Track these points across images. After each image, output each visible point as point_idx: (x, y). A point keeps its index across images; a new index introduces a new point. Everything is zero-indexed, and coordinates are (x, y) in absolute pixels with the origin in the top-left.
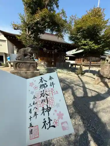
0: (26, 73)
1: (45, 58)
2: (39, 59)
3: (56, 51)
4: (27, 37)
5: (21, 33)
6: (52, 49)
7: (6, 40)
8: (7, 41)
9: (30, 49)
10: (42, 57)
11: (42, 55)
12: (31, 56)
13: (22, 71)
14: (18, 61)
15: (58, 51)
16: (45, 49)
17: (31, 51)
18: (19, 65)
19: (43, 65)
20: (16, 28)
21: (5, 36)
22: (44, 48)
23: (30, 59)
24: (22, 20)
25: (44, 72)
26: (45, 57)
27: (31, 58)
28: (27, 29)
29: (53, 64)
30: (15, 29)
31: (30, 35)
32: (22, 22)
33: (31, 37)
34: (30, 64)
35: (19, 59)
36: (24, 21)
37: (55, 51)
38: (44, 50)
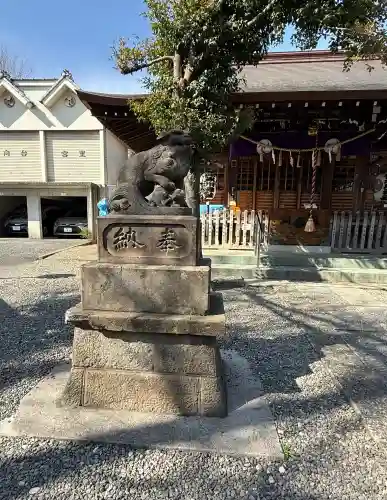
0: (144, 274)
1: (266, 196)
2: (232, 203)
3: (333, 147)
4: (175, 96)
5: (149, 84)
6: (311, 142)
7: (98, 131)
8: (101, 133)
9: (169, 153)
10: (250, 189)
11: (251, 182)
12: (169, 190)
13: (125, 266)
14: (114, 215)
15: (345, 150)
16: (264, 147)
17: (171, 163)
18: (117, 235)
19: (248, 232)
20: (130, 65)
21: (94, 113)
22: (259, 140)
23: (168, 204)
24: (156, 21)
25: (249, 272)
26: (265, 188)
27: (172, 196)
28: (176, 58)
29: (309, 226)
30: (126, 71)
31: (186, 83)
32: (155, 28)
33: (193, 91)
34: (163, 229)
35: (117, 209)
36: (163, 21)
37: (329, 150)
38: (259, 149)
